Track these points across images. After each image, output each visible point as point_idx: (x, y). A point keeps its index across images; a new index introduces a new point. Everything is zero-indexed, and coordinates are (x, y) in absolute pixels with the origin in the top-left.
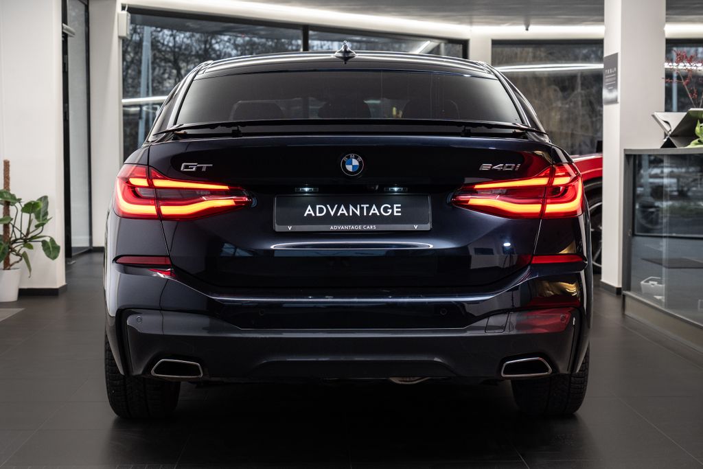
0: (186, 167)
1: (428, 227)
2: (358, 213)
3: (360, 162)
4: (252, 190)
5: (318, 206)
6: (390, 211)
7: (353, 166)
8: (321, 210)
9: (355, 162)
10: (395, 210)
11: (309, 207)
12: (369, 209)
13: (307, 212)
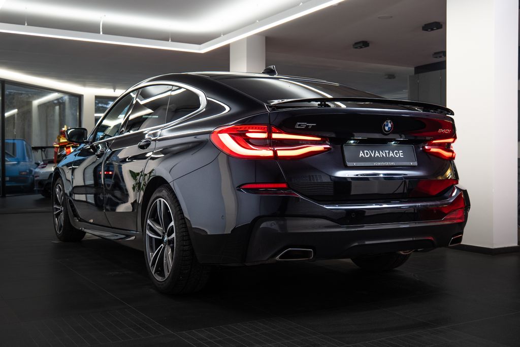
0: (299, 125)
1: (416, 164)
2: (384, 155)
3: (392, 125)
4: (332, 141)
5: (365, 151)
6: (398, 154)
7: (389, 128)
8: (367, 154)
9: (390, 125)
10: (401, 154)
11: (361, 152)
12: (389, 153)
13: (361, 155)
